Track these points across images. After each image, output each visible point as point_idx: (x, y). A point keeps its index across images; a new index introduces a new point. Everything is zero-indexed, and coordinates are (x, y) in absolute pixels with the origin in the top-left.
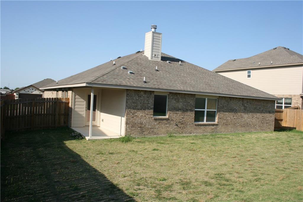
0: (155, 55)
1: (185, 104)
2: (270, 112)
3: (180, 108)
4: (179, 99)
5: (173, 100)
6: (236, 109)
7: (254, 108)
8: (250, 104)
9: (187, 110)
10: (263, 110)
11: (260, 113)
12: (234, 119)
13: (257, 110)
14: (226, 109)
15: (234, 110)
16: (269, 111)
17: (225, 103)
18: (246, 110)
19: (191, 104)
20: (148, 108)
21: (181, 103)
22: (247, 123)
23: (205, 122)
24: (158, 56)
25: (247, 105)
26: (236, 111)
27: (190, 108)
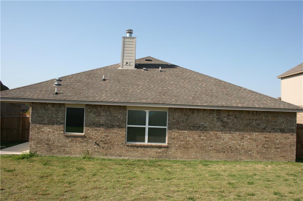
0: (127, 63)
1: (110, 118)
2: (282, 131)
3: (101, 124)
4: (100, 112)
5: (91, 113)
6: (205, 125)
7: (245, 125)
8: (235, 117)
9: (113, 127)
10: (265, 127)
11: (258, 132)
12: (202, 140)
13: (251, 127)
14: (183, 126)
15: (199, 127)
16: (280, 129)
17: (181, 117)
18: (225, 127)
19: (120, 118)
21: (103, 118)
22: (230, 147)
23: (146, 143)
24: (131, 63)
25: (227, 119)
26: (206, 129)
27: (117, 124)
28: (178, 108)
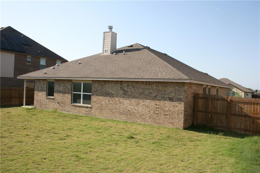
0: (106, 51)
1: (64, 88)
2: (171, 99)
3: (61, 91)
4: (61, 84)
5: (57, 85)
6: (113, 93)
7: (140, 93)
8: (133, 87)
9: (65, 93)
10: (156, 95)
11: (150, 99)
12: (110, 104)
13: (145, 95)
14: (100, 93)
15: (109, 94)
16: (169, 98)
17: (98, 87)
18: (126, 95)
19: (69, 88)
20: (44, 91)
21: (62, 87)
22: (129, 111)
25: (127, 88)
26: (113, 96)
27: (67, 91)
28: (97, 80)
